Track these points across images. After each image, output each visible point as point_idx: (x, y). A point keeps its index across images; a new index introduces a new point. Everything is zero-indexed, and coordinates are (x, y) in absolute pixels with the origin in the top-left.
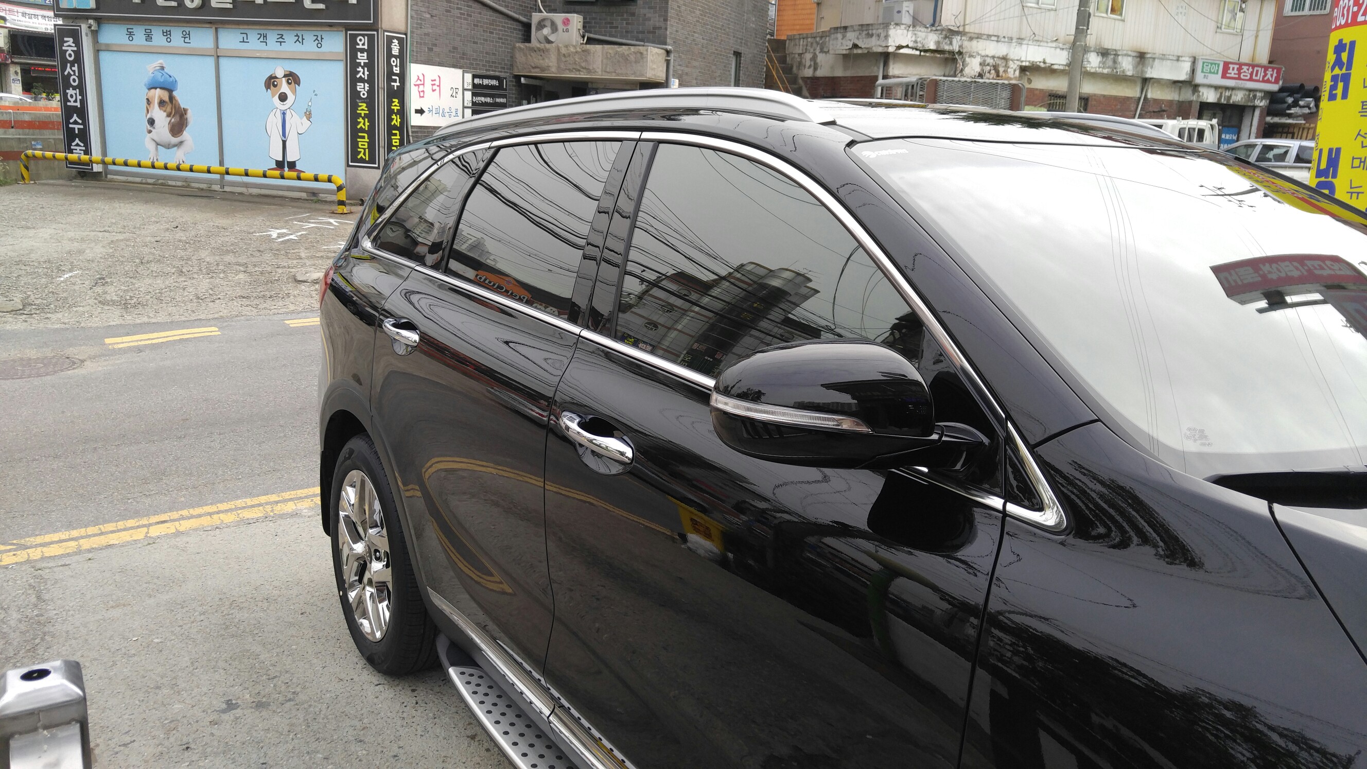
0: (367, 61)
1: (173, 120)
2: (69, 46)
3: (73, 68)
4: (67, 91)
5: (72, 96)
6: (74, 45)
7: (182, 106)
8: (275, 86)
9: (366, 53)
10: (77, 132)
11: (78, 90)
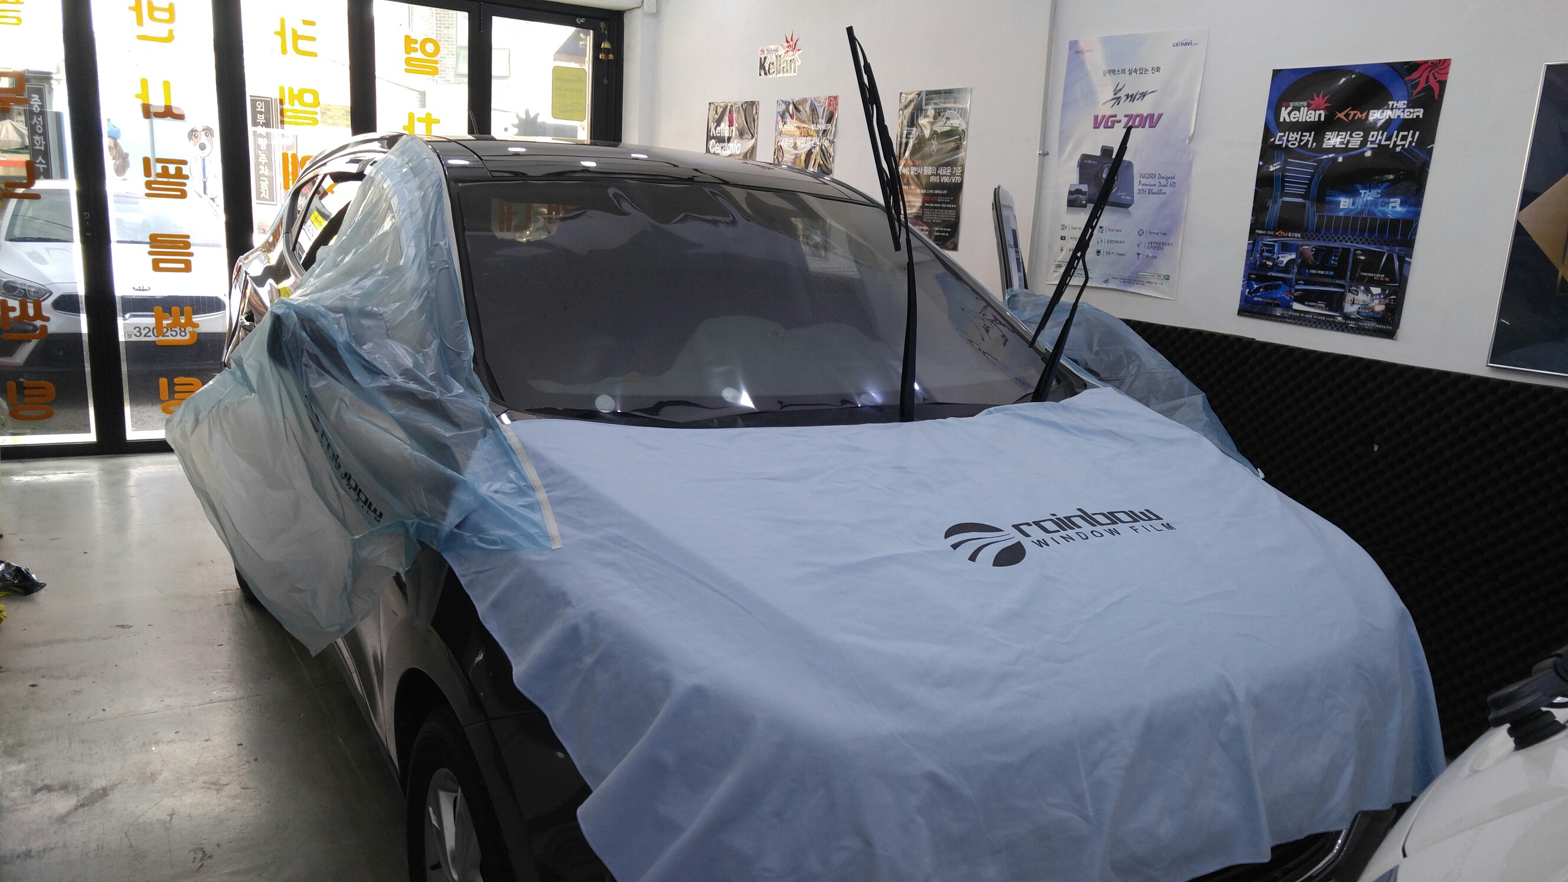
0: (264, 121)
1: (117, 162)
2: (36, 101)
3: (39, 119)
4: (34, 137)
5: (37, 141)
6: (39, 100)
7: (125, 151)
8: (196, 137)
9: (263, 116)
10: (42, 171)
11: (42, 137)
